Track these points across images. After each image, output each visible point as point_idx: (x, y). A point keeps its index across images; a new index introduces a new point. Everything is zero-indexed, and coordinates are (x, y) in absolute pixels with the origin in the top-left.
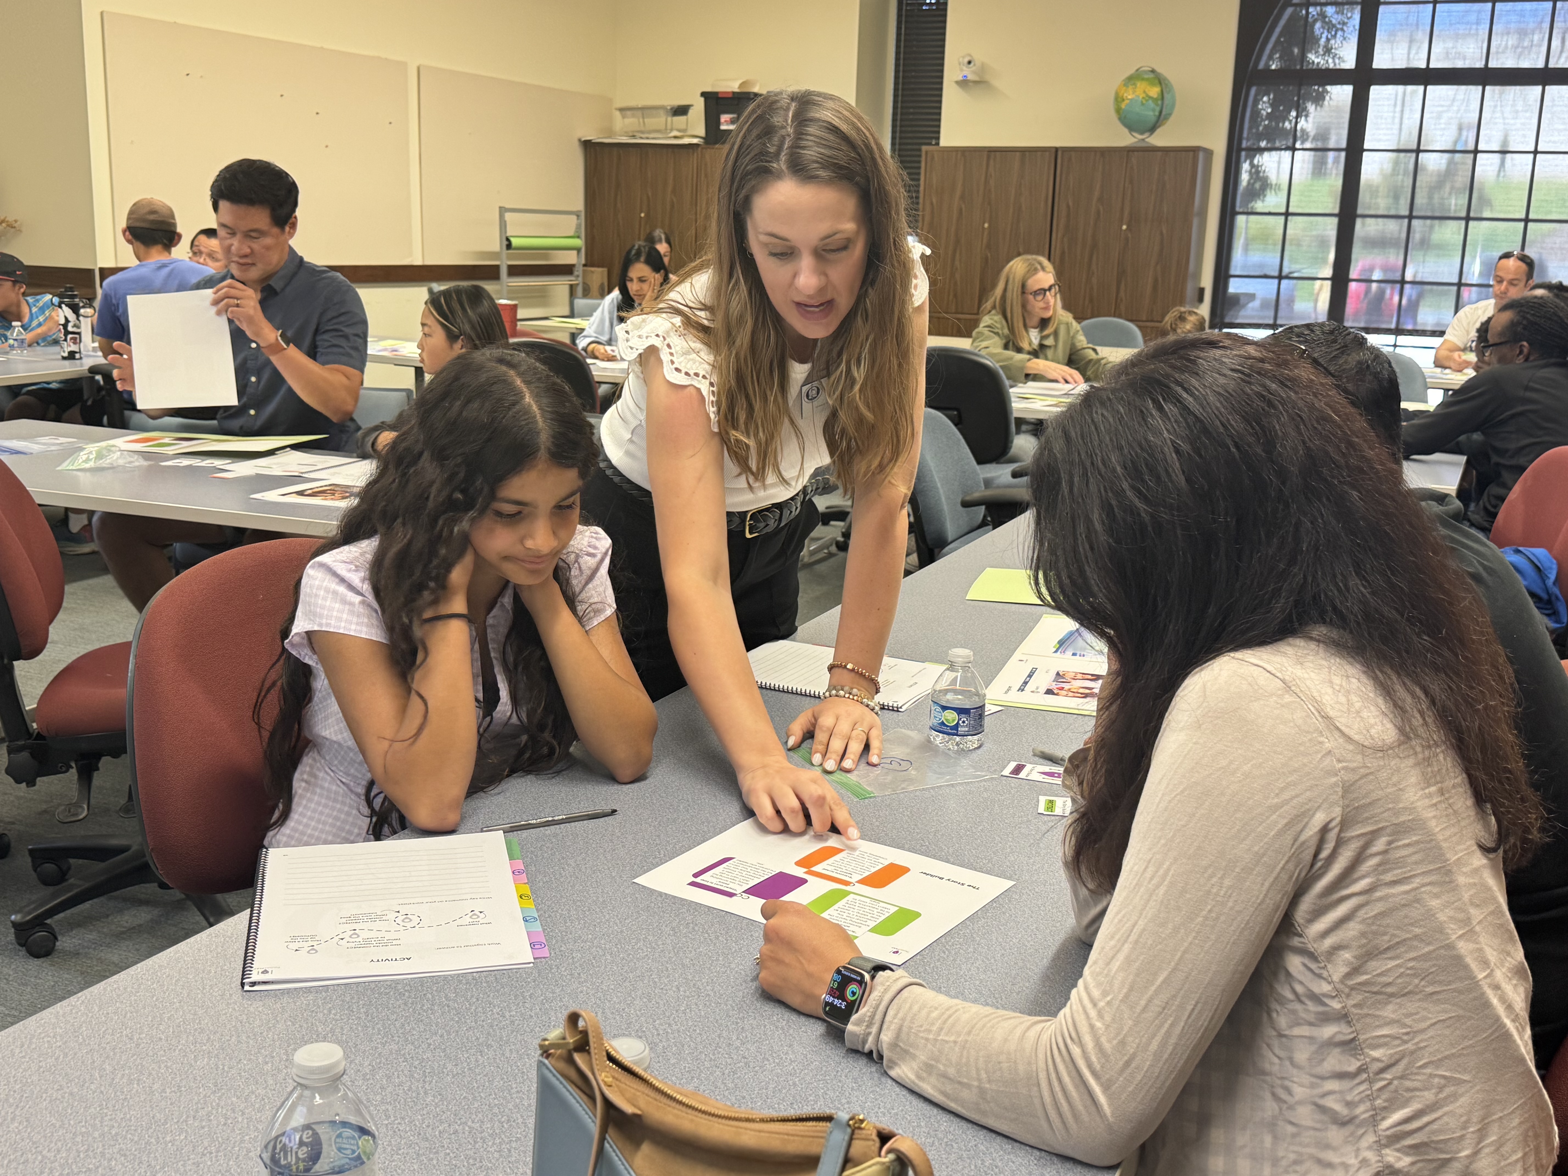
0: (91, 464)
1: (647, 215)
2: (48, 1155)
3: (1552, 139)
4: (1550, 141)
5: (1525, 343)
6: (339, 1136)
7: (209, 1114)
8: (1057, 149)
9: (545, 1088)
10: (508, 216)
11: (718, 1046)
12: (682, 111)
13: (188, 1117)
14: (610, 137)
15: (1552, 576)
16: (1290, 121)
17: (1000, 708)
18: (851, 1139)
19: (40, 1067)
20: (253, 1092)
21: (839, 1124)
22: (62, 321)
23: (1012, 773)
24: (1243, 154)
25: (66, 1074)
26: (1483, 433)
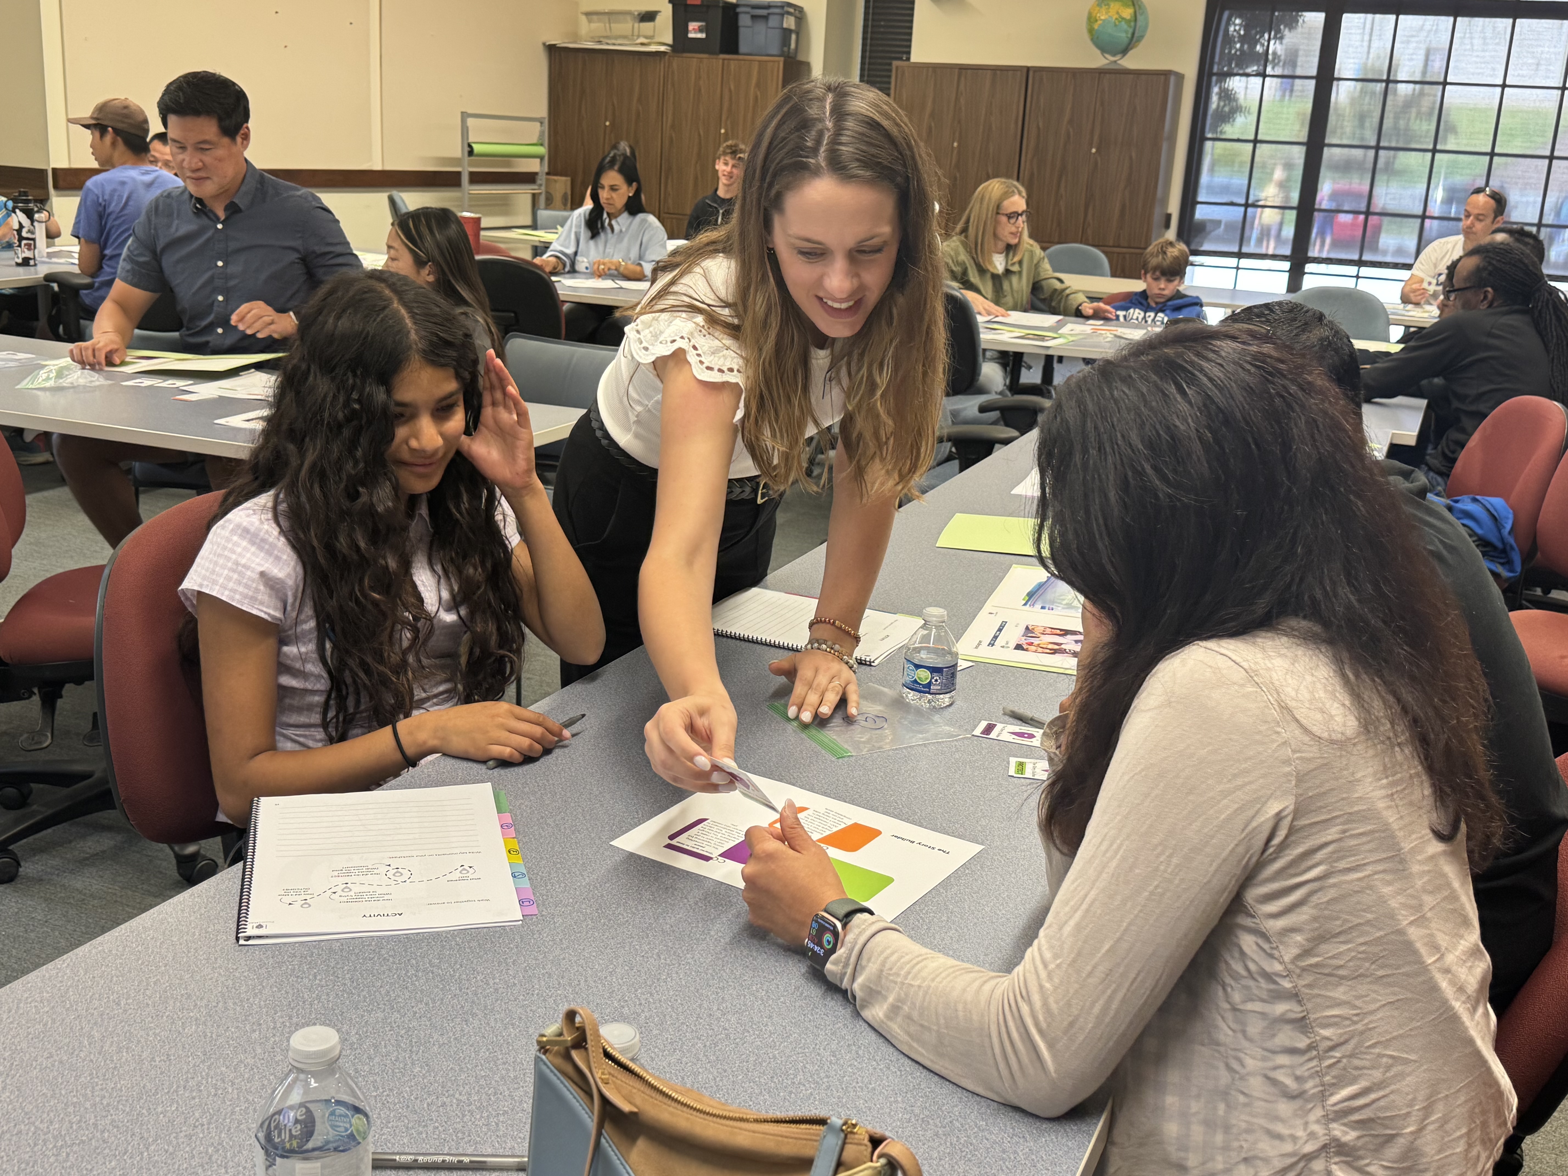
0: (50, 384)
1: (612, 124)
2: (41, 1126)
3: (1521, 72)
4: (1519, 75)
5: (1489, 289)
6: (332, 1113)
7: (199, 1084)
8: (1028, 69)
9: (542, 1083)
10: (470, 122)
11: (698, 1017)
12: (649, 17)
13: (178, 1087)
14: (575, 42)
15: (1508, 526)
16: (1263, 45)
17: (971, 664)
18: (844, 1143)
19: (29, 1034)
20: (241, 1061)
21: (832, 1128)
22: (16, 227)
23: (983, 733)
24: (1214, 79)
25: (55, 1041)
26: (1445, 378)
